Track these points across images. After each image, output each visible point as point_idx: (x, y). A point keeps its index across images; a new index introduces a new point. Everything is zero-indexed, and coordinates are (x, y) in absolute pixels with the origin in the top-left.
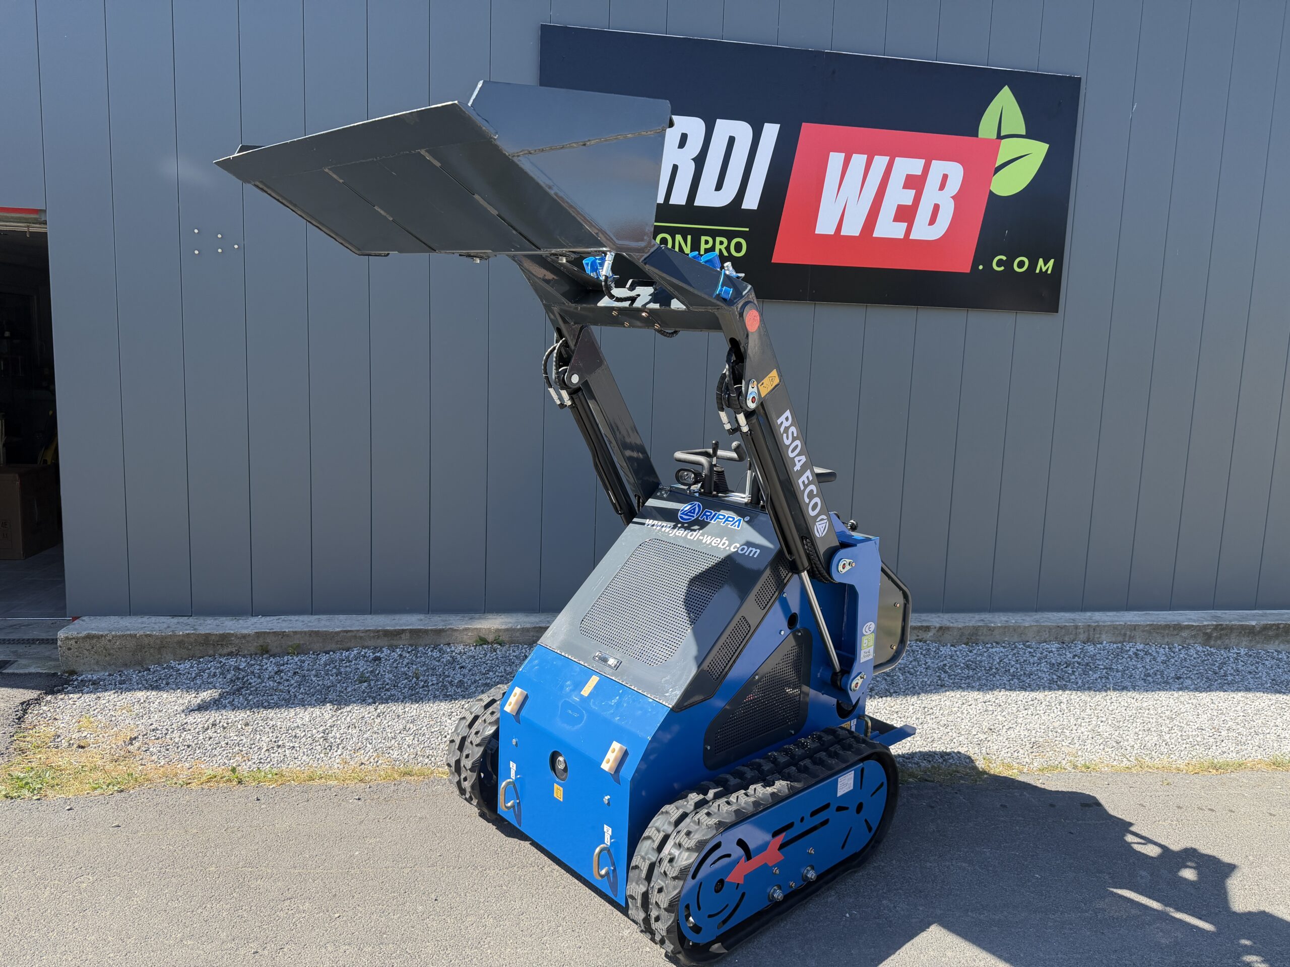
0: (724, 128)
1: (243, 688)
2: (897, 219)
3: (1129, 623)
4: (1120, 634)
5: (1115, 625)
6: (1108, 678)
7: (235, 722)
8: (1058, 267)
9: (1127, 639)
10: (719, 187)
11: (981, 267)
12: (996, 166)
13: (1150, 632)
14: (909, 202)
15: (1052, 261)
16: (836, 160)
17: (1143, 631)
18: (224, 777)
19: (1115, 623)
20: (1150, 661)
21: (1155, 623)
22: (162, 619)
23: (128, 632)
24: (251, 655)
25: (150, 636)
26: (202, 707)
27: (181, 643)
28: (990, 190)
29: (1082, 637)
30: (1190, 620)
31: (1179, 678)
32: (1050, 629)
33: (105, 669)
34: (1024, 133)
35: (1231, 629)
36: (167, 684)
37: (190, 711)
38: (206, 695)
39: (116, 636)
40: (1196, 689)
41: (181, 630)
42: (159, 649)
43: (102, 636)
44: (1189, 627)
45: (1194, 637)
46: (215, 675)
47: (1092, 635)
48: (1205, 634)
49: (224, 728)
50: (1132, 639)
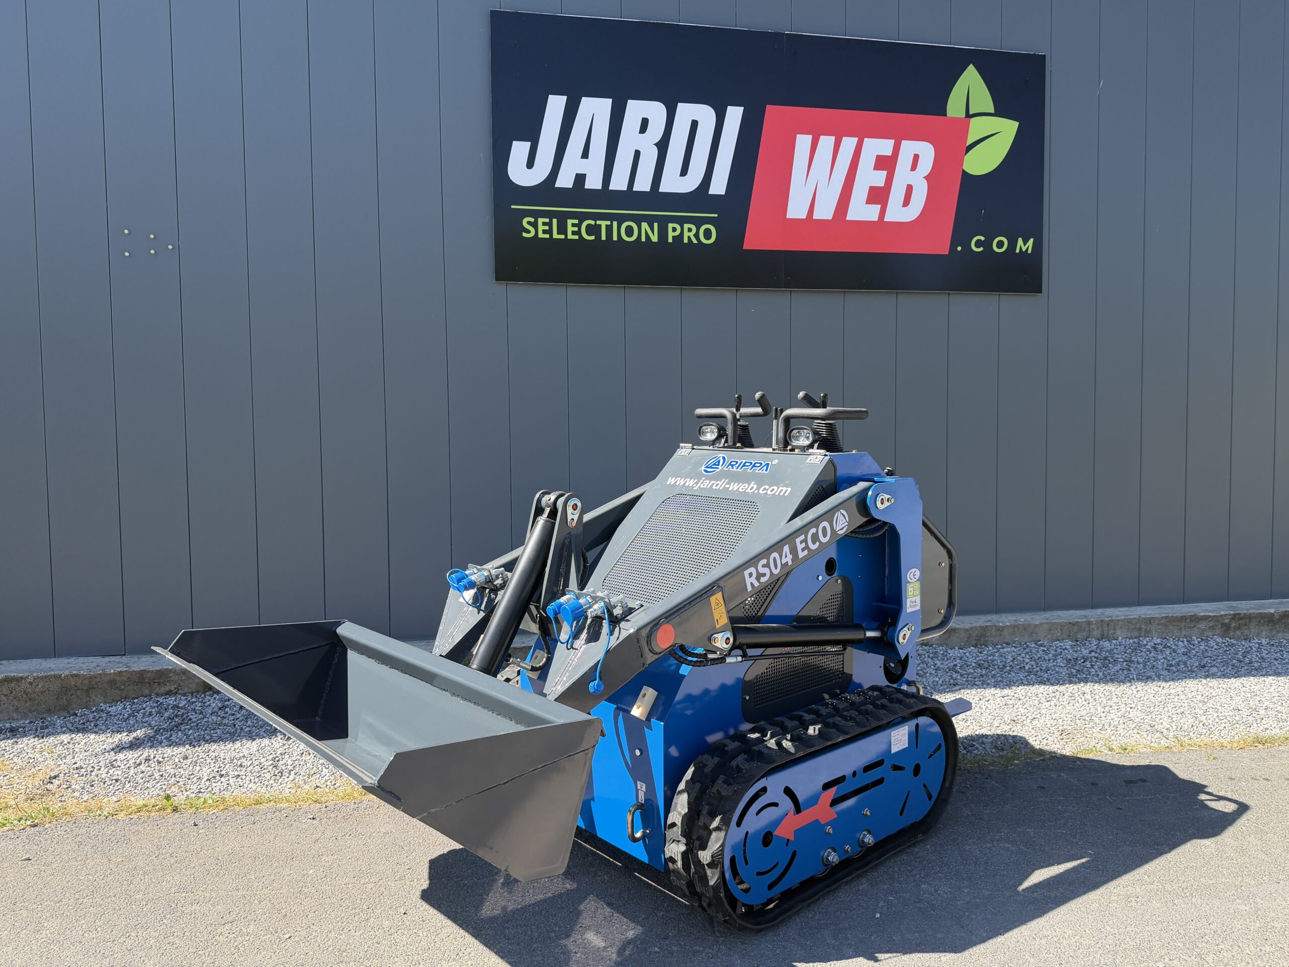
0: (686, 112)
1: (182, 724)
2: (870, 200)
3: (1143, 616)
4: (1135, 628)
5: (1130, 618)
6: (1129, 670)
7: (172, 756)
8: (1038, 246)
9: (1143, 634)
10: (684, 172)
11: (959, 248)
12: (968, 145)
13: (1166, 626)
14: (881, 183)
15: (1031, 241)
16: (803, 142)
17: (1159, 624)
18: (157, 805)
19: (1128, 617)
20: (1170, 654)
21: (1170, 615)
22: (92, 659)
23: (52, 673)
24: (192, 693)
25: (76, 676)
26: (134, 745)
27: (112, 683)
28: (963, 170)
29: (1096, 633)
30: (1206, 611)
31: (1204, 666)
32: (1062, 626)
33: (25, 717)
34: (992, 111)
35: (1249, 618)
36: (96, 726)
37: (119, 748)
38: (139, 733)
39: (38, 678)
40: (1225, 676)
41: (112, 668)
42: (88, 691)
43: (22, 678)
44: (1205, 618)
45: (1212, 628)
46: (150, 714)
47: (1106, 630)
48: (1223, 625)
49: (159, 762)
50: (1148, 633)
